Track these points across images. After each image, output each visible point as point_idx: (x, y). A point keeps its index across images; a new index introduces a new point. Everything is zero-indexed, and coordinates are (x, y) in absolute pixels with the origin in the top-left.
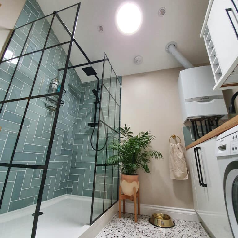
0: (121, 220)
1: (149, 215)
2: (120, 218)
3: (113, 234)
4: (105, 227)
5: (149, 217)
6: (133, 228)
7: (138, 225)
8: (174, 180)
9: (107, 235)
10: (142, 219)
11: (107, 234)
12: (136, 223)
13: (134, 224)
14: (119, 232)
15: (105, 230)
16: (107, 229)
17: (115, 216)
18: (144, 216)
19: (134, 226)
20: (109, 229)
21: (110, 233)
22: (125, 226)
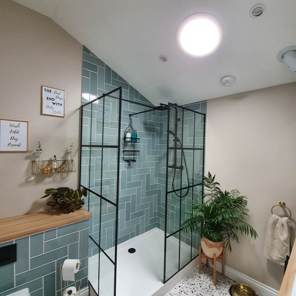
0: (200, 277)
1: (234, 280)
2: (200, 273)
3: (186, 293)
4: (182, 281)
5: (233, 283)
6: (208, 292)
7: (215, 290)
8: (268, 259)
9: (181, 292)
10: (224, 283)
11: (181, 290)
12: (214, 287)
13: (211, 288)
14: (193, 292)
15: (180, 285)
16: (183, 284)
17: (196, 268)
18: (228, 280)
19: (210, 290)
20: (185, 285)
21: (184, 291)
22: (201, 287)
